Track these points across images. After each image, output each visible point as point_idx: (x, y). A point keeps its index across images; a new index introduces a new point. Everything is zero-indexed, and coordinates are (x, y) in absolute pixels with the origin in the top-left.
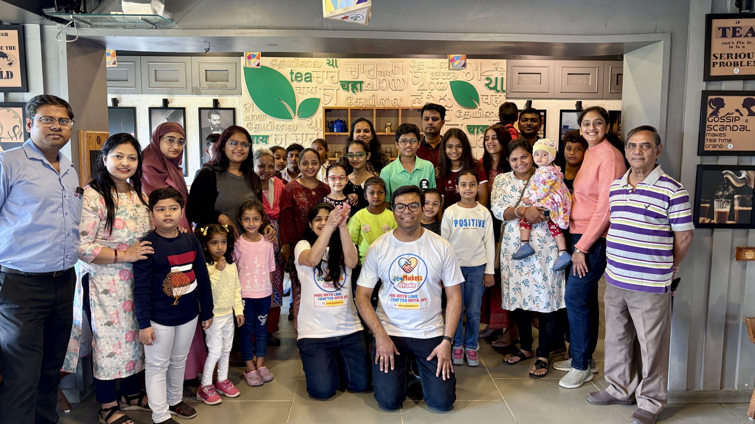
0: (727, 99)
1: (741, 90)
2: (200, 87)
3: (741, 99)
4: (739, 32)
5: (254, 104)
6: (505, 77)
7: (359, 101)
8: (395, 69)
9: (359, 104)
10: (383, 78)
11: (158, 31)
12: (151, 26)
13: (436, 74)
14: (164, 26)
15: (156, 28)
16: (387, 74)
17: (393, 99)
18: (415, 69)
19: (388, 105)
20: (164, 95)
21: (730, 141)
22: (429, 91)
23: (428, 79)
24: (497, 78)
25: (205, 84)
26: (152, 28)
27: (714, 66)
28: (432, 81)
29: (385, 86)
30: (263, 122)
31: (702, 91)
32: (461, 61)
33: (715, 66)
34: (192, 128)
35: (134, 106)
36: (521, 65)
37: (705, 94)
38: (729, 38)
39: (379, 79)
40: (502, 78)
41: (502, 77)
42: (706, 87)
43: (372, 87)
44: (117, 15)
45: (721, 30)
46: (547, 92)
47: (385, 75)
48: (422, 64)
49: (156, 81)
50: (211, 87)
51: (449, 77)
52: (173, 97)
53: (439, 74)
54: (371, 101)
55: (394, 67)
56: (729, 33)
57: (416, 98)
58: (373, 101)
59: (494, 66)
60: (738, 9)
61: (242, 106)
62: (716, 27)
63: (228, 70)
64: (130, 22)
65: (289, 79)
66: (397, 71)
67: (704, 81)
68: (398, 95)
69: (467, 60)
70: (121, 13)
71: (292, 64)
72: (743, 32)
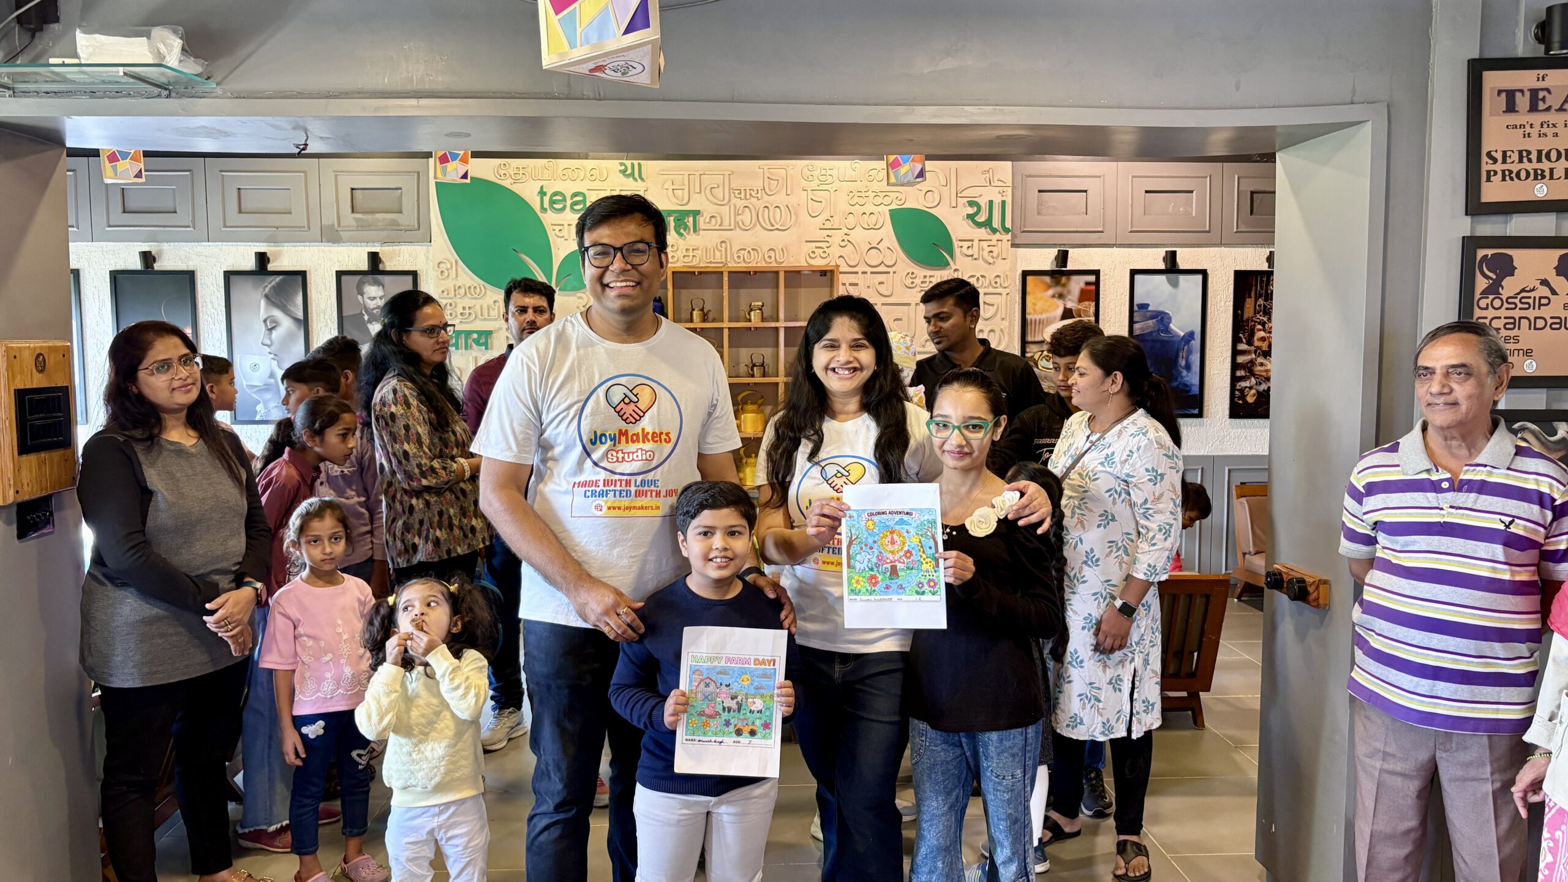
0: (1519, 256)
1: (1553, 234)
2: (339, 225)
3: (1553, 256)
4: (1544, 99)
5: (460, 263)
6: (1009, 200)
7: (691, 254)
8: (769, 184)
9: (692, 261)
10: (745, 203)
11: (173, 102)
12: (156, 90)
13: (860, 194)
14: (189, 90)
15: (169, 96)
16: (753, 194)
17: (766, 249)
18: (814, 184)
19: (756, 262)
20: (258, 244)
21: (1528, 353)
22: (845, 230)
23: (843, 206)
24: (991, 202)
25: (349, 219)
26: (159, 96)
27: (1488, 180)
28: (852, 209)
29: (747, 222)
30: (480, 301)
31: (1463, 237)
32: (914, 166)
33: (1492, 178)
34: (322, 317)
35: (191, 268)
36: (1043, 173)
37: (1470, 244)
38: (1524, 114)
39: (735, 206)
40: (1004, 202)
41: (1004, 199)
42: (1473, 228)
43: (719, 222)
44: (64, 65)
45: (1504, 95)
46: (1102, 232)
47: (748, 197)
48: (829, 172)
49: (240, 212)
50: (362, 226)
51: (887, 201)
52: (278, 248)
53: (866, 194)
54: (718, 254)
55: (766, 180)
56: (1523, 102)
57: (816, 248)
58: (723, 253)
59: (984, 176)
60: (1542, 47)
61: (433, 267)
62: (1491, 88)
63: (400, 189)
64: (104, 82)
65: (536, 207)
66: (773, 187)
67: (1467, 214)
68: (777, 239)
69: (927, 163)
70: (75, 61)
71: (542, 174)
72: (1554, 101)
